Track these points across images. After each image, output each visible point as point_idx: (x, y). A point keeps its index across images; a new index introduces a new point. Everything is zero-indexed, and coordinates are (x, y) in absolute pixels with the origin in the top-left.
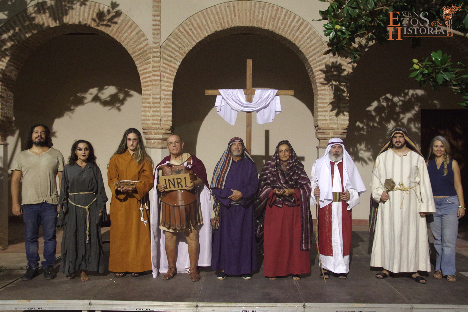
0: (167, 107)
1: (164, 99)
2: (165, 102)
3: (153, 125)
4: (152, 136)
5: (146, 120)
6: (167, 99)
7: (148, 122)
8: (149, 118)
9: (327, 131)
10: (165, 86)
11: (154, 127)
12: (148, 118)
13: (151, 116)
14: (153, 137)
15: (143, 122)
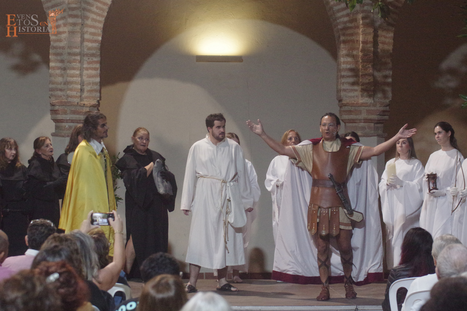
0: (92, 68)
1: (87, 55)
2: (89, 61)
3: (70, 98)
4: (68, 117)
5: (57, 89)
6: (93, 55)
7: (59, 93)
8: (62, 86)
9: (357, 108)
10: (89, 33)
11: (70, 102)
12: (59, 87)
13: (65, 84)
14: (68, 119)
15: (52, 93)
